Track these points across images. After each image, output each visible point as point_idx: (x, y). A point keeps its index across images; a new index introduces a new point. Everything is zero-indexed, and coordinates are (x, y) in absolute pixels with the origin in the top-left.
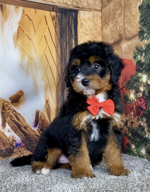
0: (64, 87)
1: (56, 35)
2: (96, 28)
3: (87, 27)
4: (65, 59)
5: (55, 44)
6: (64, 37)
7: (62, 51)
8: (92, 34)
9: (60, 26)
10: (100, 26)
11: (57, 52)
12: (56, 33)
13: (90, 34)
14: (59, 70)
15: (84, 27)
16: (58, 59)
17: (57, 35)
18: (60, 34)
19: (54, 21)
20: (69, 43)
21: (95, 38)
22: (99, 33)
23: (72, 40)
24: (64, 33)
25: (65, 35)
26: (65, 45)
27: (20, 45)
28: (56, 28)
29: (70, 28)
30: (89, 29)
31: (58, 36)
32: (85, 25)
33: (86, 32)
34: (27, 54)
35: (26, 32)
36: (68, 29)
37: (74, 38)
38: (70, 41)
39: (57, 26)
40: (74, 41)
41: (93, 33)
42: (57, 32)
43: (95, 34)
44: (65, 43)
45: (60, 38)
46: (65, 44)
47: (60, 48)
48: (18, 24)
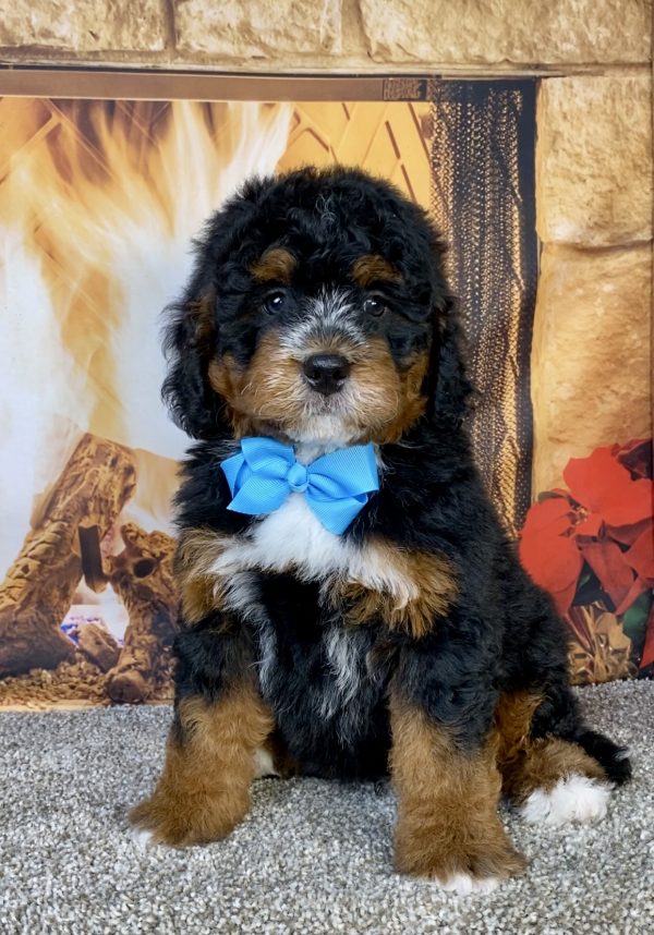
1: (436, 195)
2: (624, 146)
3: (580, 146)
4: (473, 294)
6: (474, 201)
8: (603, 173)
9: (455, 155)
10: (642, 136)
12: (439, 186)
13: (593, 176)
15: (564, 150)
17: (441, 194)
18: (454, 189)
19: (429, 137)
20: (493, 225)
21: (615, 188)
22: (636, 167)
23: (510, 209)
24: (473, 185)
25: (478, 191)
26: (478, 236)
28: (436, 165)
29: (500, 158)
30: (589, 152)
31: (445, 201)
32: (569, 141)
33: (575, 169)
36: (492, 166)
37: (517, 202)
38: (500, 214)
39: (442, 158)
40: (516, 216)
41: (610, 170)
42: (442, 184)
43: (617, 173)
44: (477, 224)
45: (454, 206)
46: (476, 232)
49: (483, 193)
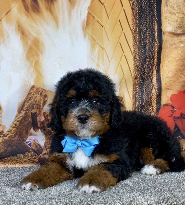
0: (144, 80)
1: (133, 18)
3: (174, 4)
4: (144, 46)
5: (132, 29)
6: (144, 20)
7: (140, 36)
8: (181, 12)
9: (139, 6)
11: (135, 39)
13: (178, 13)
14: (137, 60)
15: (169, 5)
16: (136, 47)
17: (135, 17)
18: (138, 16)
19: (131, 1)
20: (149, 27)
21: (184, 16)
23: (154, 22)
24: (144, 15)
25: (145, 17)
27: (90, 34)
28: (133, 9)
29: (151, 8)
30: (177, 6)
31: (136, 20)
32: (171, 3)
33: (173, 11)
34: (97, 43)
35: (97, 18)
36: (149, 10)
37: (156, 20)
38: (151, 23)
39: (135, 7)
40: (156, 24)
41: (183, 11)
42: (135, 15)
44: (145, 26)
45: (138, 21)
46: (145, 29)
47: (139, 34)
48: (88, 10)
49: (147, 17)
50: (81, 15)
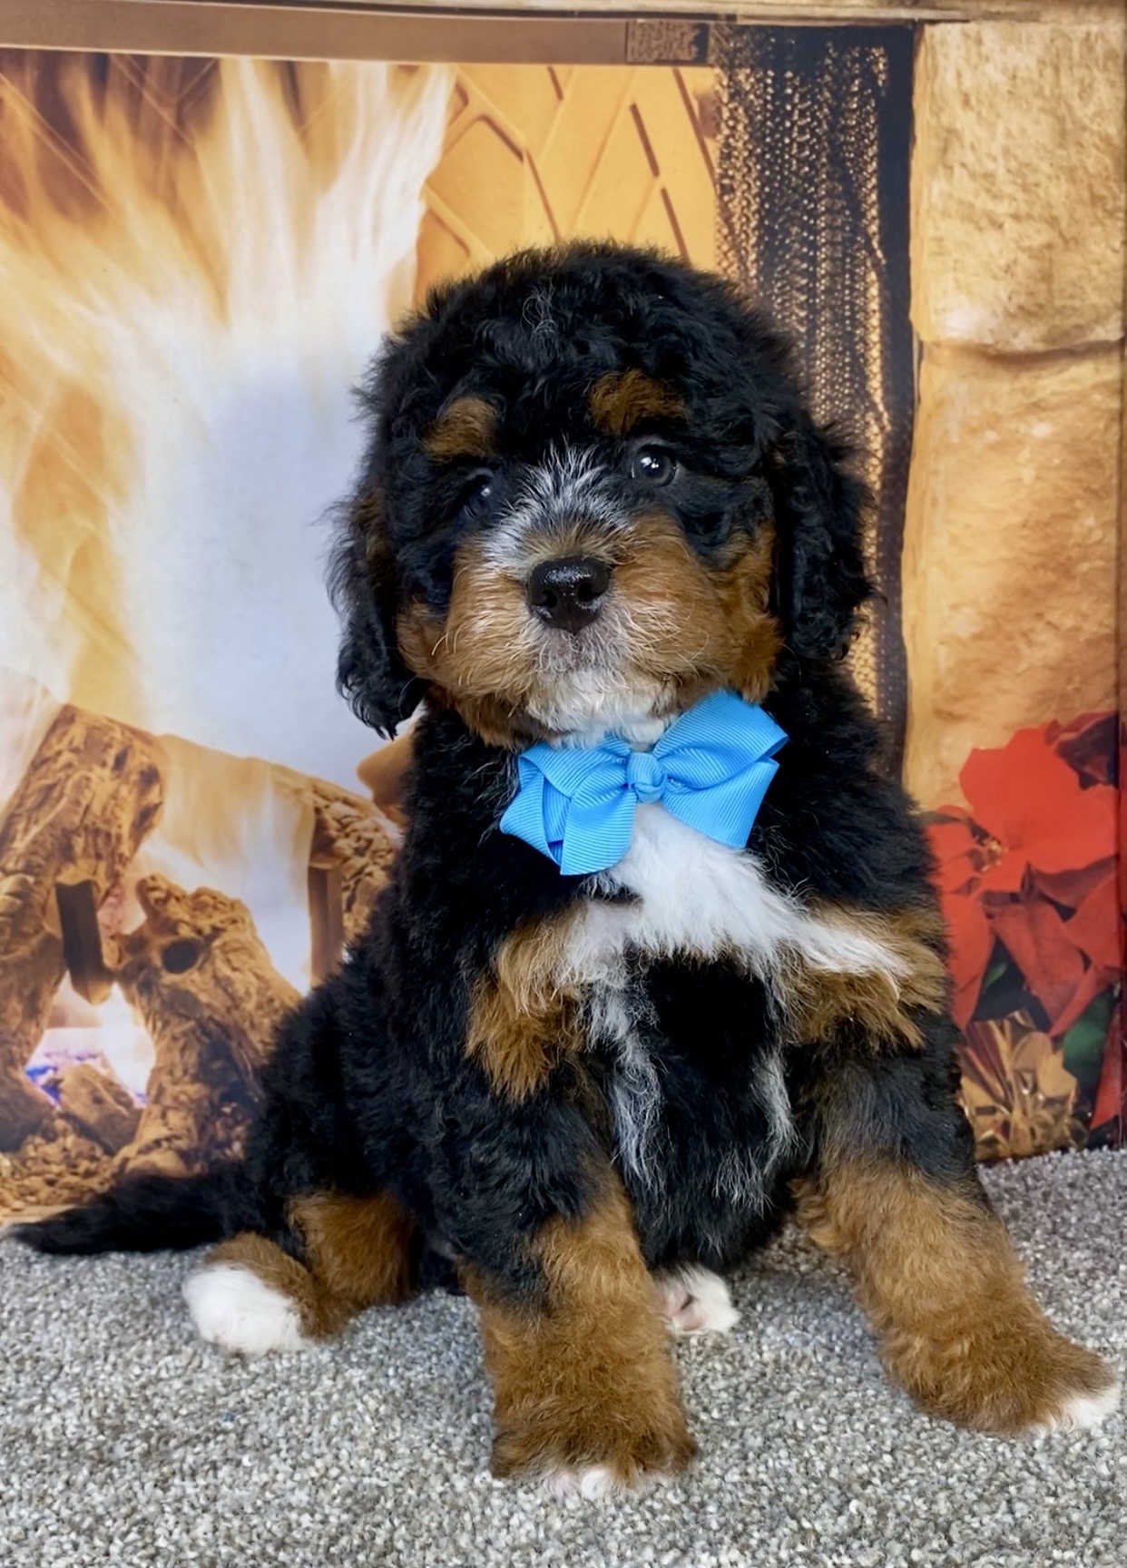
1: (725, 247)
2: (1074, 158)
3: (995, 159)
6: (797, 262)
9: (762, 171)
10: (1108, 140)
12: (732, 232)
13: (1016, 217)
15: (963, 165)
17: (736, 247)
18: (760, 238)
19: (714, 136)
20: (832, 308)
21: (1058, 241)
22: (1096, 199)
23: (863, 278)
24: (795, 230)
25: (804, 242)
26: (803, 329)
28: (727, 190)
29: (845, 179)
30: (1009, 171)
31: (742, 261)
32: (973, 147)
33: (983, 202)
35: (484, 255)
36: (830, 193)
37: (876, 265)
38: (844, 287)
40: (874, 291)
41: (1049, 205)
42: (737, 227)
43: (1061, 212)
44: (801, 306)
45: (760, 271)
46: (801, 321)
48: (423, 194)
49: (814, 246)
50: (376, 230)
